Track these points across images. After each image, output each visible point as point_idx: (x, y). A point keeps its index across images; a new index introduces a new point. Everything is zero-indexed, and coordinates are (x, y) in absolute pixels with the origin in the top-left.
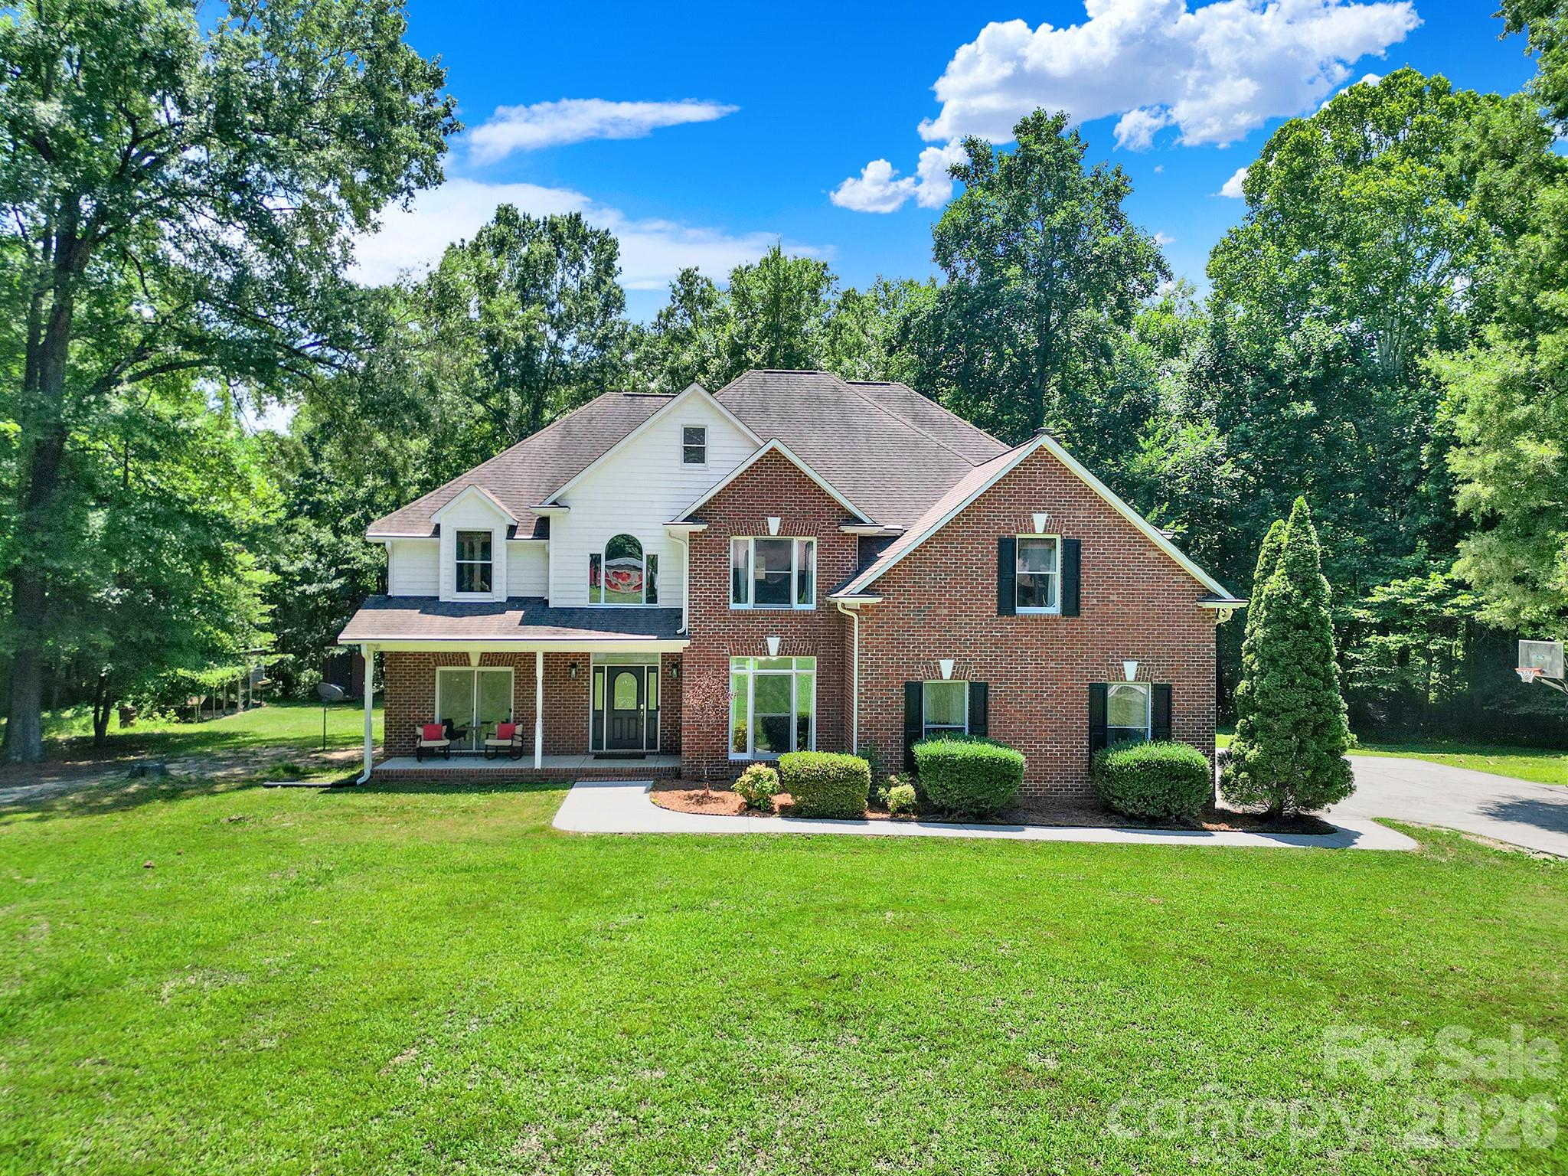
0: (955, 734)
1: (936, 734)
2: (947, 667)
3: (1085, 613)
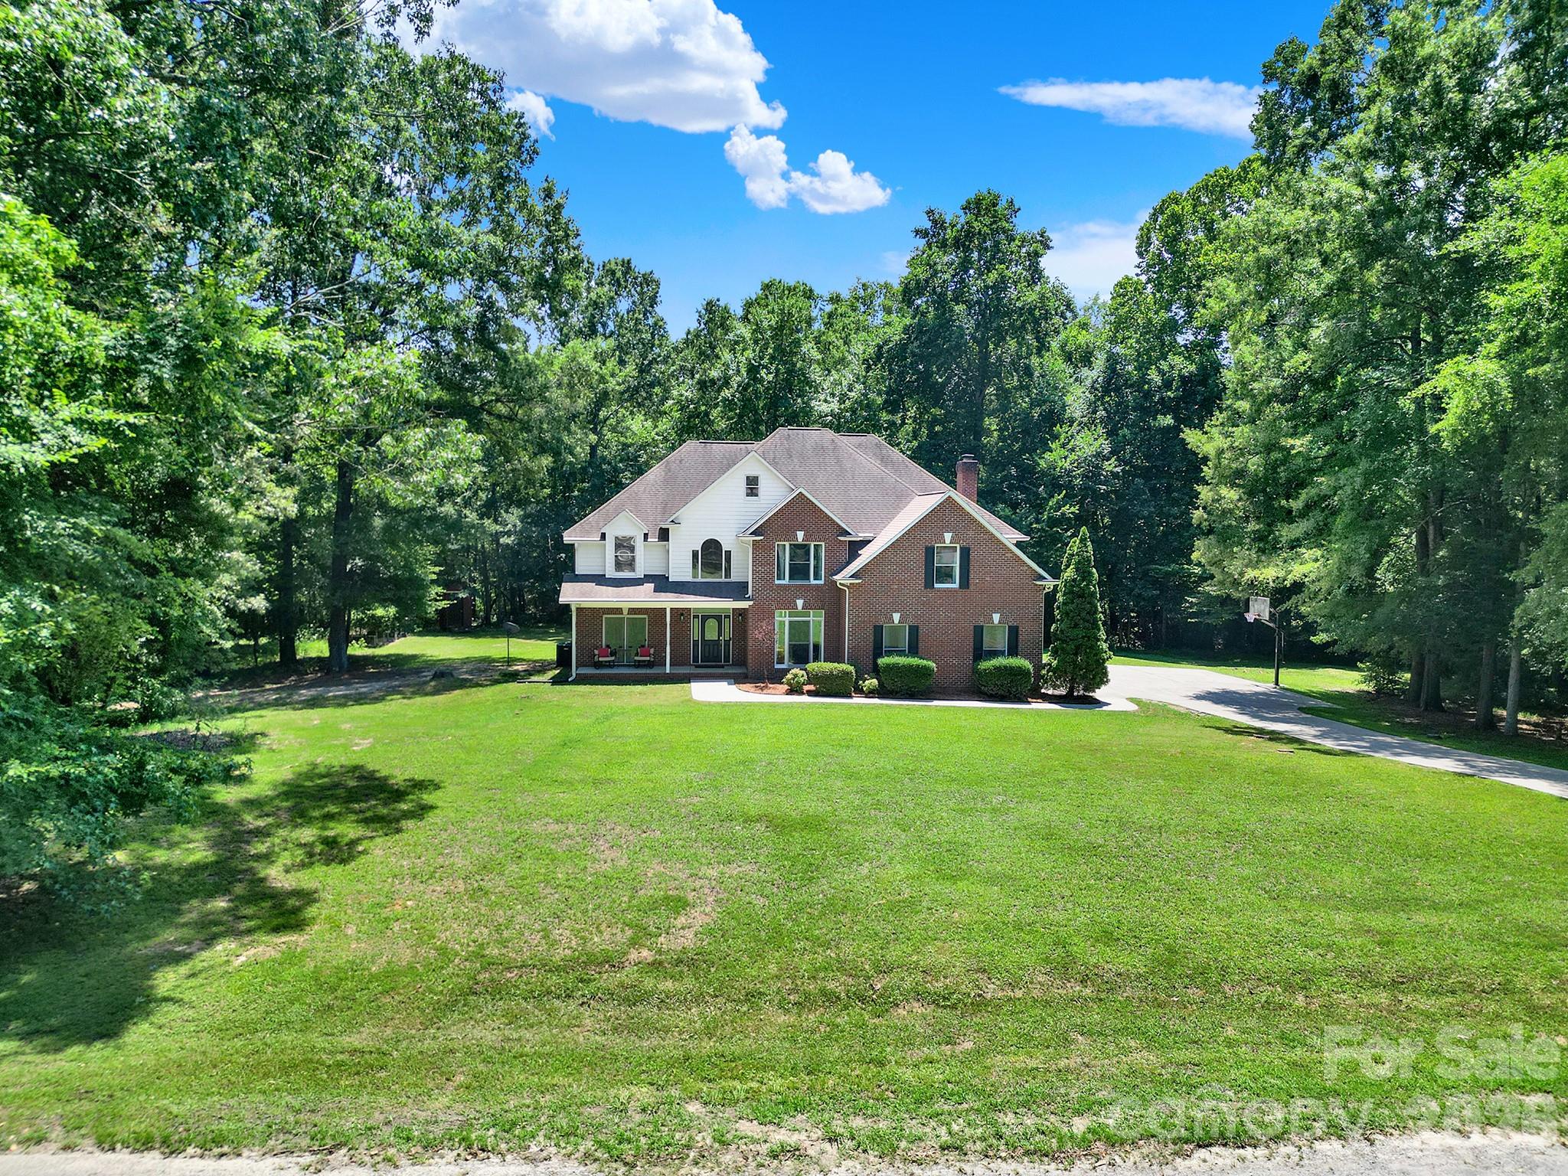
0: (901, 653)
1: (889, 653)
2: (896, 617)
3: (972, 587)
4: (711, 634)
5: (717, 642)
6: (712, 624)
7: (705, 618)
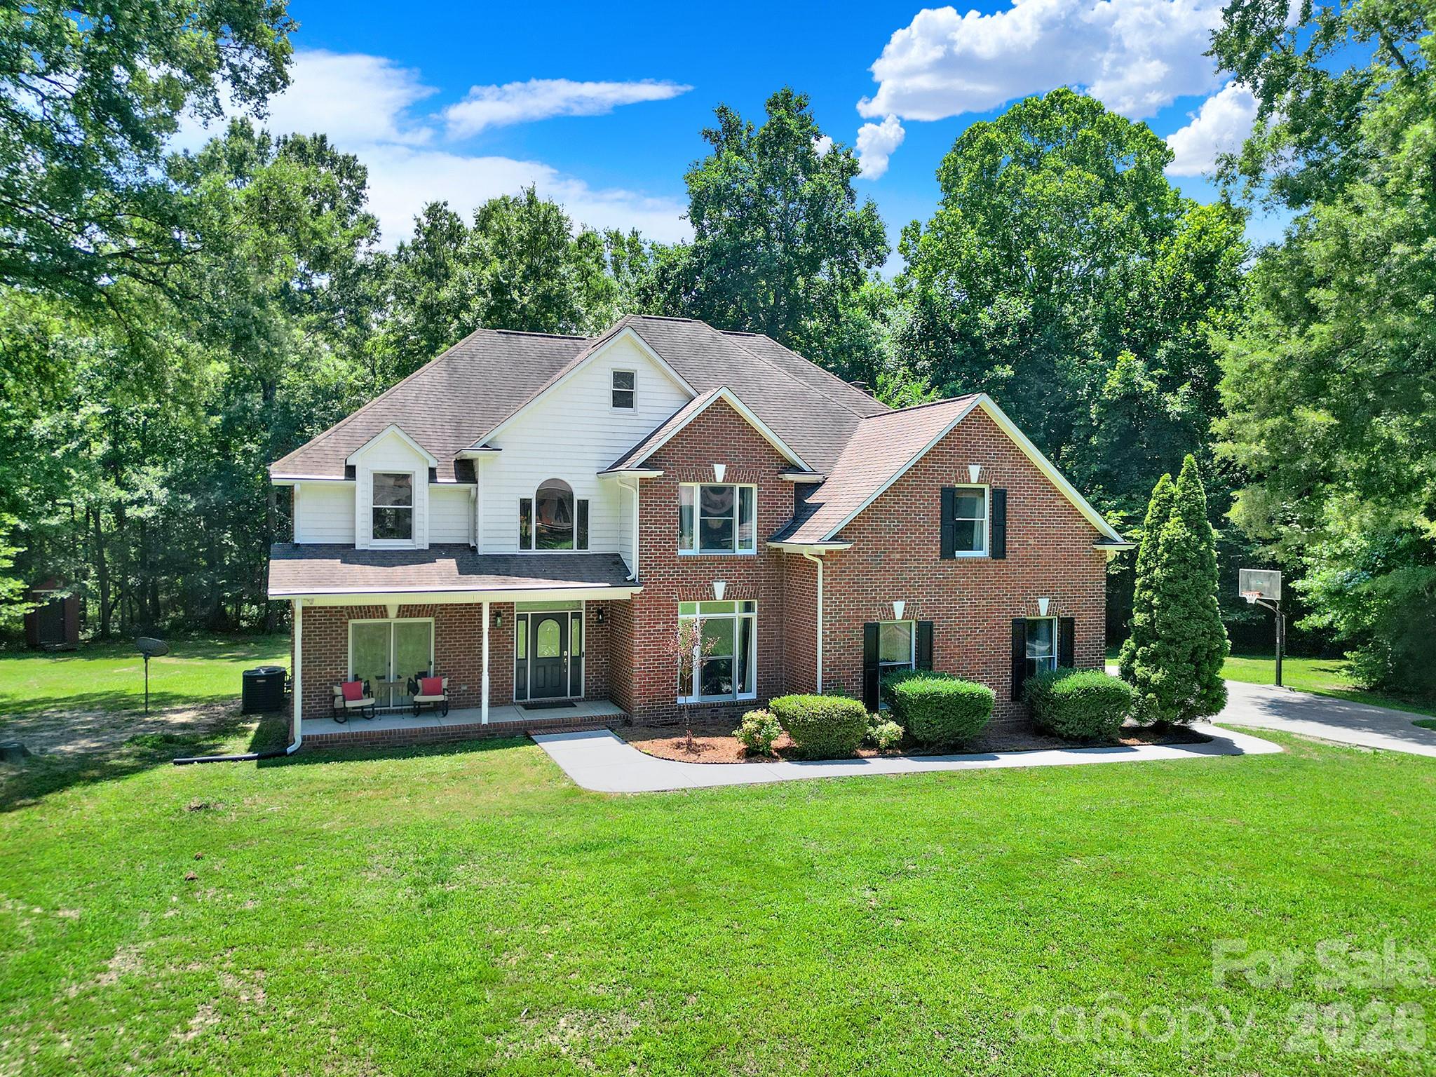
0: (914, 673)
1: (888, 671)
2: (899, 607)
3: (1009, 556)
4: (548, 648)
5: (557, 662)
6: (550, 630)
7: (538, 619)
